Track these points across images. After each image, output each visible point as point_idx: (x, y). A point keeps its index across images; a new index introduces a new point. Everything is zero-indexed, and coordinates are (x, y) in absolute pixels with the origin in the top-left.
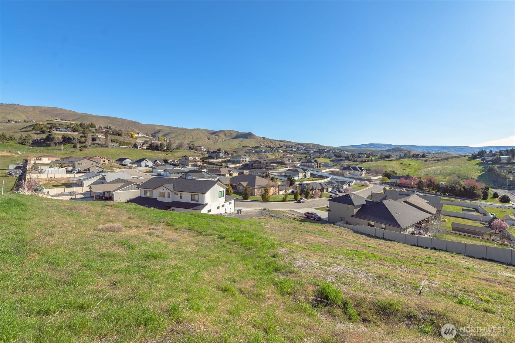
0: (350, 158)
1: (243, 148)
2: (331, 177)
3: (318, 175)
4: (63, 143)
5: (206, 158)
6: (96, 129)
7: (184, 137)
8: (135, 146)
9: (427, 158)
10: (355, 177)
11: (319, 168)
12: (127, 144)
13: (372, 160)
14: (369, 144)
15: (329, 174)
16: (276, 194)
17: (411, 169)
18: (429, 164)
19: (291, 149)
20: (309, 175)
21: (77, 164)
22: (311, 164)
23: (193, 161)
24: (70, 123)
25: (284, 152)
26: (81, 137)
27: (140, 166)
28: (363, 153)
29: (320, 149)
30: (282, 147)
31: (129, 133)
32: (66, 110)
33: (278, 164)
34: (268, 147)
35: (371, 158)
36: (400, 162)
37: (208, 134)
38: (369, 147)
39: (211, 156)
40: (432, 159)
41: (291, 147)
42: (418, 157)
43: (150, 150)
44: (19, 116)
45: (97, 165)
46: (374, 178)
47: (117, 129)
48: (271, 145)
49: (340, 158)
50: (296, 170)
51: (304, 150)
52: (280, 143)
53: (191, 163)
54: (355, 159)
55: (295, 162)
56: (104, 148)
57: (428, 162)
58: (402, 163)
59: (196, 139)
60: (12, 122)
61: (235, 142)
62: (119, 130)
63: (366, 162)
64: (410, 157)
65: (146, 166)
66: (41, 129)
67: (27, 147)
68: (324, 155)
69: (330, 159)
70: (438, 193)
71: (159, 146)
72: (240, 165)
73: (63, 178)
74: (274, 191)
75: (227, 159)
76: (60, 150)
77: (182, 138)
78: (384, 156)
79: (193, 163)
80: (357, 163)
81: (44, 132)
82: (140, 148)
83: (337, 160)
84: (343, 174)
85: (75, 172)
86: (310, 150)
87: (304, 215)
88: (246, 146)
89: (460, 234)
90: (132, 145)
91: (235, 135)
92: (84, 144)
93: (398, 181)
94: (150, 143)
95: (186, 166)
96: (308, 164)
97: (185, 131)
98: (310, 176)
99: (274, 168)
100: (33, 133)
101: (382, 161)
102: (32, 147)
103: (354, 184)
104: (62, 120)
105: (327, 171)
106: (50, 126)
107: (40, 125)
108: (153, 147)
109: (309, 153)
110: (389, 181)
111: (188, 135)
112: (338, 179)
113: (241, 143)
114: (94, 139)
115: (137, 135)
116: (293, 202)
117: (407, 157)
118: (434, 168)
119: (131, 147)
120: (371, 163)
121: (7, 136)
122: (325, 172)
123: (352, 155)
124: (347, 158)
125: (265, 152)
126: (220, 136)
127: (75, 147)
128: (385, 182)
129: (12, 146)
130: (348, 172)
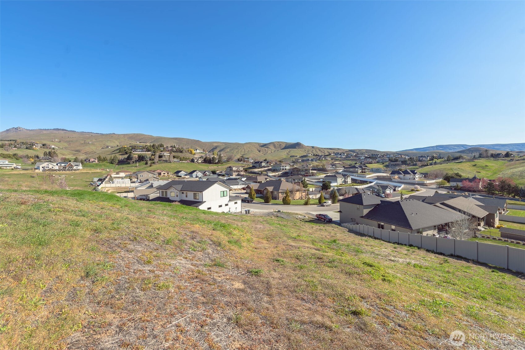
0: (408, 162)
1: (290, 158)
2: (375, 182)
3: (360, 180)
4: (139, 161)
5: (250, 168)
6: (164, 148)
7: (237, 151)
8: (193, 161)
9: (512, 157)
10: (405, 182)
11: (363, 173)
12: (186, 159)
13: (435, 163)
14: (437, 146)
15: (374, 179)
16: (303, 199)
17: (488, 171)
18: (515, 164)
19: (340, 156)
20: (349, 180)
21: (139, 175)
22: (354, 169)
23: (237, 171)
24: (146, 145)
25: (332, 159)
26: (152, 155)
27: (192, 177)
28: (425, 156)
29: (372, 155)
30: (330, 154)
31: (189, 150)
32: (146, 135)
33: (318, 171)
34: (316, 156)
35: (435, 161)
36: (473, 163)
37: (258, 147)
38: (437, 149)
39: (254, 166)
40: (520, 159)
41: (340, 155)
42: (499, 157)
43: (204, 164)
44: (114, 142)
45: (154, 176)
46: (428, 182)
47: (180, 147)
48: (320, 154)
49: (396, 163)
50: (335, 176)
51: (354, 156)
52: (330, 151)
53: (235, 173)
54: (415, 163)
55: (338, 168)
56: (168, 163)
57: (513, 162)
58: (475, 165)
59: (248, 152)
60: (109, 147)
61: (283, 153)
62: (181, 148)
63: (428, 165)
64: (487, 157)
65: (197, 177)
66: (125, 150)
67: (114, 165)
68: (377, 160)
69: (383, 164)
70: (516, 197)
71: (212, 159)
72: (280, 173)
73: (126, 187)
74: (301, 196)
75: (268, 168)
76: (136, 166)
77: (235, 152)
78: (453, 158)
79: (237, 173)
80: (417, 167)
81: (126, 153)
82: (196, 162)
83: (391, 165)
84: (391, 179)
85: (138, 182)
86: (361, 156)
87: (316, 216)
88: (294, 156)
89: (505, 241)
90: (190, 160)
91: (284, 146)
92: (153, 161)
93: (460, 184)
94: (204, 157)
95: (231, 175)
96: (351, 170)
97: (237, 146)
98: (351, 181)
99: (313, 175)
100: (119, 155)
101: (449, 164)
102: (118, 165)
103: (403, 189)
104: (141, 143)
105: (373, 176)
106: (131, 148)
107: (124, 148)
108: (207, 161)
109: (360, 159)
110: (448, 185)
111: (240, 149)
112: (382, 184)
113: (289, 153)
114: (160, 157)
115: (196, 152)
116: (316, 206)
117: (483, 157)
118: (521, 169)
119: (189, 161)
120: (434, 166)
121: (102, 157)
122: (370, 177)
123: (411, 158)
124: (404, 162)
125: (312, 160)
126: (269, 148)
127: (146, 164)
128: (442, 186)
129: (104, 165)
130: (396, 176)
